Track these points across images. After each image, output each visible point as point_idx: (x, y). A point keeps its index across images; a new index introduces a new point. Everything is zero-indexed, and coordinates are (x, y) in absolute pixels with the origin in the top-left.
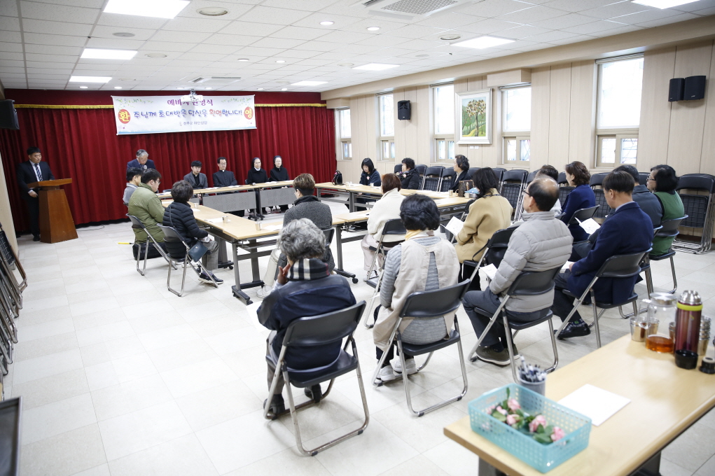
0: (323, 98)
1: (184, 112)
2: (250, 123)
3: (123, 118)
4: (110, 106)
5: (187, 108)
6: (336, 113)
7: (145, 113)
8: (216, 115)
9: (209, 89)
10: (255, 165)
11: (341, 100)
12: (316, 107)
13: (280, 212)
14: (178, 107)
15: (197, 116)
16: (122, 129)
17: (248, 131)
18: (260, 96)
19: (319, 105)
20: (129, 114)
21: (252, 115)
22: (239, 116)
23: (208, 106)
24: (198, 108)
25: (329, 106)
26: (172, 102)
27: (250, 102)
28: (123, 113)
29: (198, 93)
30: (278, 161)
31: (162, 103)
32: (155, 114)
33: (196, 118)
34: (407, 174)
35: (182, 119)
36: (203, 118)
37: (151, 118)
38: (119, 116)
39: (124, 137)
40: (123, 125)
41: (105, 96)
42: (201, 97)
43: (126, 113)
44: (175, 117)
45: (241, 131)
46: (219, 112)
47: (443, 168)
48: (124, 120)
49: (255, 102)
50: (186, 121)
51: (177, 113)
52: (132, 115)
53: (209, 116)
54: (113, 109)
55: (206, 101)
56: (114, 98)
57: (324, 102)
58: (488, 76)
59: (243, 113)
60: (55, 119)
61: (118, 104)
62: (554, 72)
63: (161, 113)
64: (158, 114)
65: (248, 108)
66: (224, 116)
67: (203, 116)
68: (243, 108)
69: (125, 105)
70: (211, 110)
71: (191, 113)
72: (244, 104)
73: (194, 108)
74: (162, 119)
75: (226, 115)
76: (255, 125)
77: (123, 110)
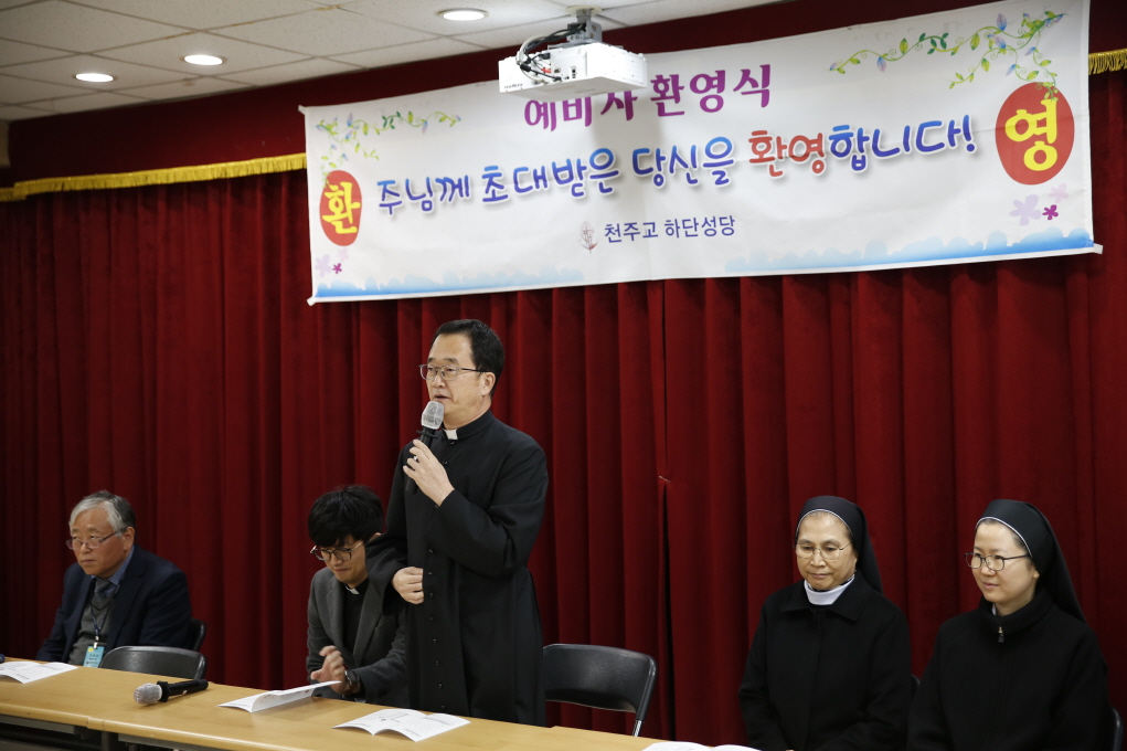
1: (607, 165)
2: (1054, 212)
3: (335, 220)
4: (296, 161)
5: (624, 137)
7: (420, 189)
8: (790, 168)
14: (572, 140)
15: (676, 184)
16: (331, 272)
20: (356, 196)
21: (1064, 145)
22: (958, 158)
23: (740, 110)
24: (685, 131)
27: (1055, 48)
28: (337, 193)
31: (498, 123)
32: (460, 187)
33: (675, 199)
35: (597, 209)
36: (712, 197)
37: (446, 213)
38: (325, 208)
40: (332, 252)
43: (348, 186)
44: (559, 195)
45: (985, 275)
46: (812, 151)
48: (340, 229)
49: (1097, 44)
50: (620, 220)
51: (566, 174)
52: (371, 196)
53: (749, 183)
54: (304, 173)
55: (732, 79)
56: (313, 116)
59: (986, 139)
61: (323, 146)
63: (491, 178)
64: (479, 188)
65: (1028, 97)
66: (840, 170)
67: (707, 178)
68: (982, 100)
69: (349, 147)
70: (759, 138)
71: (649, 165)
72: (1001, 63)
73: (657, 133)
74: (498, 213)
75: (858, 165)
76: (1087, 227)
77: (337, 178)
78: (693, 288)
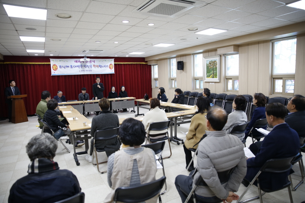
0: (146, 60)
1: (82, 66)
2: (112, 71)
3: (54, 68)
4: (49, 63)
5: (83, 64)
6: (152, 67)
7: (64, 66)
8: (96, 67)
9: (92, 56)
10: (112, 90)
11: (153, 61)
12: (143, 64)
13: (123, 112)
14: (79, 64)
16: (54, 73)
17: (111, 75)
18: (117, 59)
19: (144, 63)
20: (57, 67)
21: (113, 67)
22: (107, 68)
23: (93, 63)
24: (88, 64)
25: (149, 64)
26: (76, 61)
27: (112, 62)
28: (54, 66)
29: (88, 57)
30: (123, 89)
31: (72, 62)
32: (68, 67)
33: (87, 69)
34: (178, 96)
35: (81, 69)
36: (90, 69)
37: (67, 69)
38: (53, 67)
39: (54, 77)
40: (54, 71)
41: (47, 59)
42: (89, 60)
44: (77, 68)
45: (108, 75)
46: (98, 66)
47: (198, 93)
48: (55, 69)
49: (114, 62)
51: (78, 66)
52: (58, 67)
53: (93, 68)
54: (50, 64)
55: (92, 61)
56: (51, 60)
57: (147, 62)
58: (218, 49)
59: (108, 67)
60: (25, 68)
61: (52, 62)
62: (250, 47)
63: (71, 66)
64: (70, 67)
65: (111, 64)
66: (100, 68)
67: (90, 67)
68: (109, 64)
69: (56, 63)
70: (94, 65)
71: (85, 66)
72: (109, 62)
73: (86, 64)
74: (72, 69)
75: (101, 67)
76: (114, 72)
77: (55, 65)
78: (87, 75)
